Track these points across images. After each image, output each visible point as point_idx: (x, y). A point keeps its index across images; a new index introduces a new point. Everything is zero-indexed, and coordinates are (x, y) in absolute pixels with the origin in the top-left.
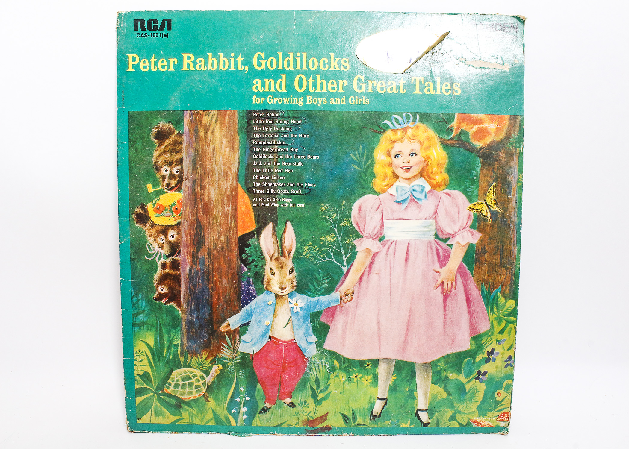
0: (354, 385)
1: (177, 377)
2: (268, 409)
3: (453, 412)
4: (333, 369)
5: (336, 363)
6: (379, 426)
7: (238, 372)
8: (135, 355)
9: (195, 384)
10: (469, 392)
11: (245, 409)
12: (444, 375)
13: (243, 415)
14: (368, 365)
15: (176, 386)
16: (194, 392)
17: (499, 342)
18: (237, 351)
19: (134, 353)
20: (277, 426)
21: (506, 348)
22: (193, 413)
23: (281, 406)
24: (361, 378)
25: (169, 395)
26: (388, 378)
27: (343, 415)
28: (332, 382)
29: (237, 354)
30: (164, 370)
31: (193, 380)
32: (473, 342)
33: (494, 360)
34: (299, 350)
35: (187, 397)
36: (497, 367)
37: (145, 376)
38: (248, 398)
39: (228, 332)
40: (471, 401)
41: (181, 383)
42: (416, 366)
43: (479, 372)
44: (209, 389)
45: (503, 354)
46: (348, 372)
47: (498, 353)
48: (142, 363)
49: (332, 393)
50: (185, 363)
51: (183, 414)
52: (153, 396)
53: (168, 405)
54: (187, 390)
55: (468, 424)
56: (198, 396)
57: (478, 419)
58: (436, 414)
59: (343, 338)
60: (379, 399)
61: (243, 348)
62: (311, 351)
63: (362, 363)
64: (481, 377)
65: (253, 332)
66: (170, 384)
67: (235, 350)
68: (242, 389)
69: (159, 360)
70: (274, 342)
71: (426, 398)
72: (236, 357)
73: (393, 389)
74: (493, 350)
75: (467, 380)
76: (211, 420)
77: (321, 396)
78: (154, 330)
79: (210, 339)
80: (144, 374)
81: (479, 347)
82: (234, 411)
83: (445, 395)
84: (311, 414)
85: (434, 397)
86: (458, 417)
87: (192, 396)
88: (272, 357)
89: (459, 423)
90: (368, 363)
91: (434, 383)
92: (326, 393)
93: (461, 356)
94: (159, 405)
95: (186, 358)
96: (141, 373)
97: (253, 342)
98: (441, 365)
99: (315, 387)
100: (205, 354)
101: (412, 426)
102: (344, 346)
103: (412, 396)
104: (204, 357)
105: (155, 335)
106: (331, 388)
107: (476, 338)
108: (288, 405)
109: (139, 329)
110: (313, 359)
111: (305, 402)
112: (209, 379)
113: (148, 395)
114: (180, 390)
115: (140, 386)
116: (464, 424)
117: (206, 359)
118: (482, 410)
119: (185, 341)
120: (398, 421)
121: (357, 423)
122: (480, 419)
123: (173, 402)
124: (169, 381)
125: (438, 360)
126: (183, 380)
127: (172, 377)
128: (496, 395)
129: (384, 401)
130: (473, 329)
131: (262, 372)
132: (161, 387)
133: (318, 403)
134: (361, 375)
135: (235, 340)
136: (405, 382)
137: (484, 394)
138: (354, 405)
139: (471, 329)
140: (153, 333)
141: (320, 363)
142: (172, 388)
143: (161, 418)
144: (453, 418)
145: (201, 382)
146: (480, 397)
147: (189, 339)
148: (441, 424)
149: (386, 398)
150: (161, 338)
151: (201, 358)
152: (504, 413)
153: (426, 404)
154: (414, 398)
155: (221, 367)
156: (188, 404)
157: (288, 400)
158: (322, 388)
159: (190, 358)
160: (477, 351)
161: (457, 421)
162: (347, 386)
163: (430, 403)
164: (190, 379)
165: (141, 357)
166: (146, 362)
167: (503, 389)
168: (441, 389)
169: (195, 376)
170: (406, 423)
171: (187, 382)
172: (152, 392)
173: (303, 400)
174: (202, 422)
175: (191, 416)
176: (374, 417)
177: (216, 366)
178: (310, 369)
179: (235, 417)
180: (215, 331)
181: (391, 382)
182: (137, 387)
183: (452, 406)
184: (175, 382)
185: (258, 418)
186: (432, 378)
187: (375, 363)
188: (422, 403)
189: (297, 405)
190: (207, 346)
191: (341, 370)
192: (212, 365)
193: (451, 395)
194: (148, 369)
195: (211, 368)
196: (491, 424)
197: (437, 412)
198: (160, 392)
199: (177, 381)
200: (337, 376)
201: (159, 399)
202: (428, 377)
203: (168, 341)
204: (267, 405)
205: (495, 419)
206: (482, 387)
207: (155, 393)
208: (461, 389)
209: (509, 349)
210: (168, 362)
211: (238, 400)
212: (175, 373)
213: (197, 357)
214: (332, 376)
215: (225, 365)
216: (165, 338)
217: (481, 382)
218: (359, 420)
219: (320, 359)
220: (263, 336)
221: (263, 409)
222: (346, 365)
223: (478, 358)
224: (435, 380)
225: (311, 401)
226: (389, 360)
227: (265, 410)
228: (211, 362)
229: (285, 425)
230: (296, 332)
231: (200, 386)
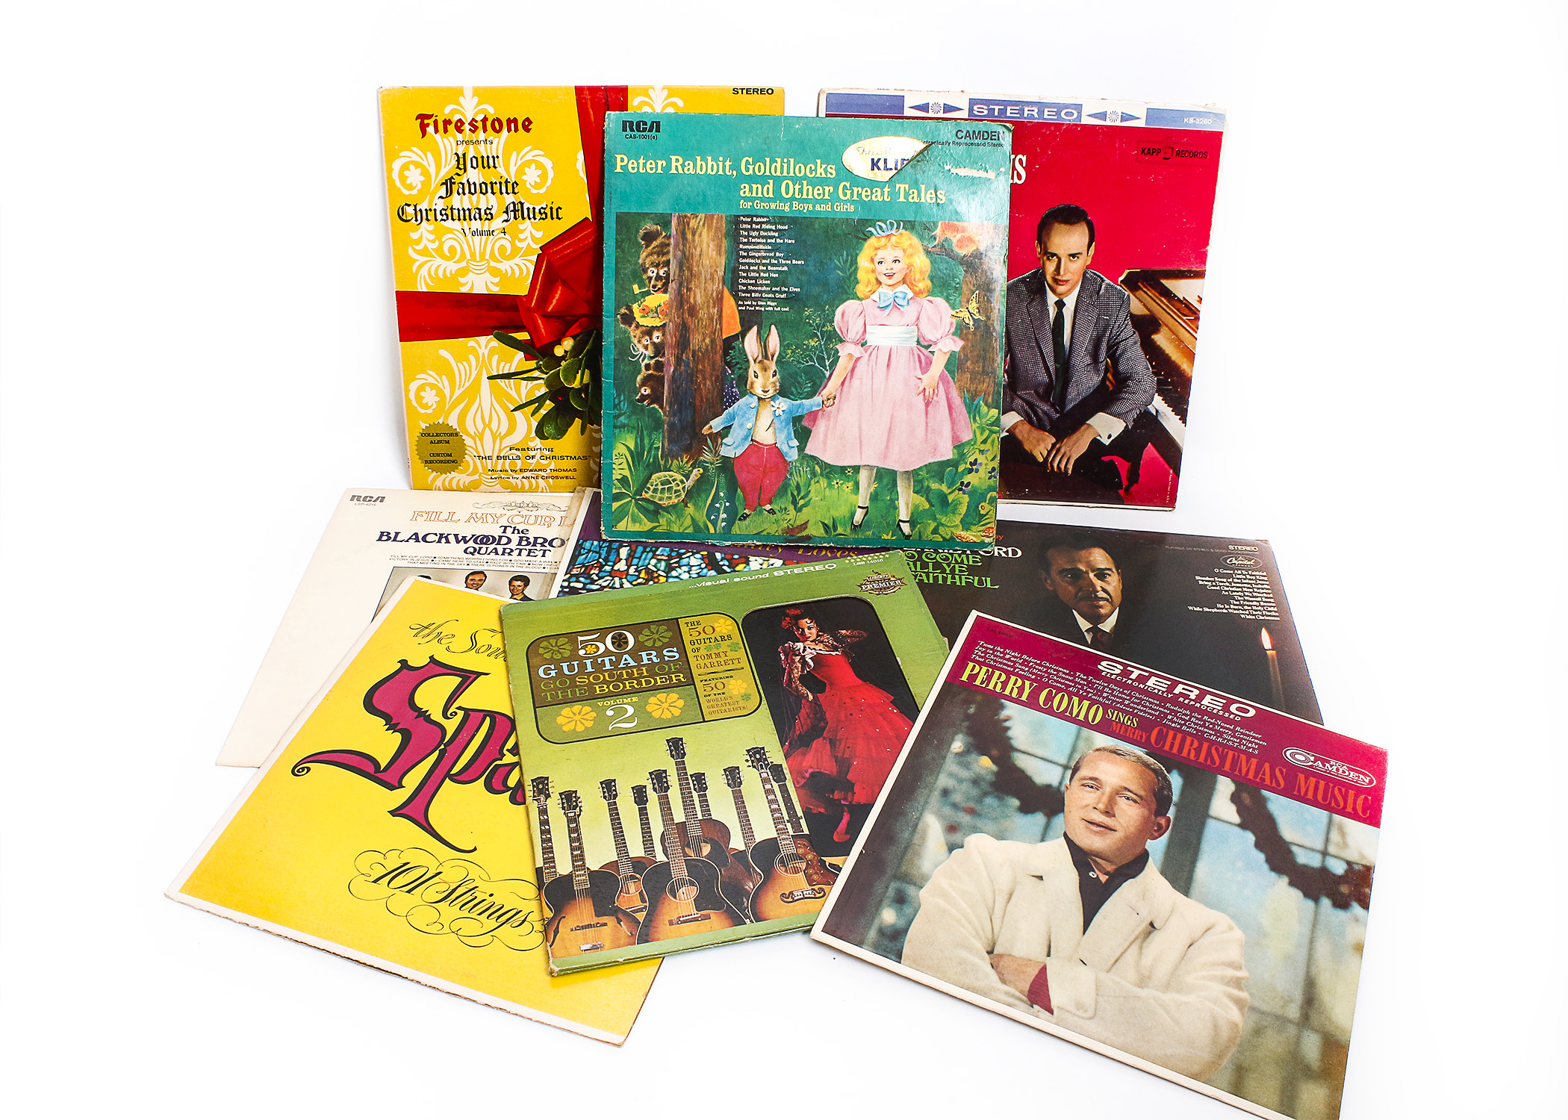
0: (835, 492)
1: (656, 481)
2: (748, 516)
3: (936, 524)
4: (814, 474)
5: (817, 468)
6: (860, 536)
7: (719, 477)
8: (614, 457)
9: (675, 488)
10: (952, 503)
11: (725, 516)
12: (926, 484)
13: (723, 522)
14: (849, 472)
15: (655, 491)
16: (673, 497)
17: (982, 452)
18: (719, 455)
19: (614, 455)
20: (756, 534)
21: (990, 459)
22: (671, 520)
23: (761, 512)
24: (842, 484)
25: (646, 500)
26: (869, 486)
27: (823, 523)
28: (812, 488)
29: (718, 458)
30: (642, 475)
31: (673, 484)
32: (955, 451)
33: (977, 471)
34: (780, 454)
35: (665, 503)
36: (980, 478)
37: (624, 481)
38: (727, 504)
39: (710, 435)
40: (954, 513)
41: (660, 487)
42: (898, 473)
43: (962, 483)
44: (689, 494)
45: (986, 464)
46: (829, 478)
47: (981, 464)
48: (620, 467)
49: (813, 499)
50: (665, 466)
51: (661, 520)
52: (631, 501)
53: (645, 511)
54: (666, 495)
55: (952, 538)
56: (676, 501)
57: (962, 533)
58: (919, 526)
59: (825, 443)
60: (859, 507)
61: (724, 451)
62: (793, 455)
63: (843, 469)
64: (963, 488)
65: (736, 435)
66: (649, 489)
67: (716, 453)
68: (722, 494)
69: (639, 464)
70: (755, 447)
71: (908, 508)
72: (717, 460)
73: (874, 497)
74: (976, 460)
75: (950, 491)
76: (690, 526)
77: (802, 502)
78: (635, 432)
79: (691, 442)
80: (622, 478)
81: (962, 456)
82: (713, 517)
83: (927, 506)
84: (791, 522)
85: (916, 507)
86: (941, 530)
87: (671, 502)
88: (753, 461)
89: (942, 537)
90: (849, 470)
91: (916, 492)
92: (807, 499)
93: (943, 465)
94: (636, 510)
95: (667, 461)
96: (619, 477)
97: (735, 445)
98: (923, 473)
99: (795, 493)
100: (686, 458)
101: (894, 538)
102: (825, 451)
103: (893, 506)
104: (685, 460)
105: (636, 438)
106: (811, 495)
107: (959, 446)
108: (768, 511)
109: (620, 431)
110: (794, 464)
111: (786, 509)
112: (689, 483)
113: (626, 500)
114: (659, 495)
115: (618, 491)
116: (948, 537)
117: (687, 462)
118: (966, 525)
119: (666, 445)
120: (879, 532)
121: (837, 532)
122: (963, 534)
123: (651, 507)
124: (648, 485)
125: (920, 469)
126: (662, 485)
127: (651, 481)
128: (980, 509)
129: (866, 510)
130: (955, 437)
131: (742, 476)
132: (639, 492)
133: (799, 510)
134: (842, 482)
135: (717, 442)
136: (886, 491)
137: (968, 506)
138: (836, 514)
139: (953, 438)
140: (633, 436)
141: (801, 469)
142: (650, 493)
143: (637, 525)
144: (935, 531)
145: (681, 487)
146: (963, 509)
147: (670, 442)
148: (924, 538)
149: (867, 507)
150: (642, 440)
151: (682, 462)
152: (989, 528)
153: (908, 513)
154: (896, 508)
155: (701, 470)
156: (666, 509)
157: (768, 507)
158: (802, 494)
159: (670, 462)
160: (959, 461)
161: (940, 535)
162: (828, 492)
163: (912, 513)
164: (671, 483)
165: (621, 461)
166: (625, 465)
167: (987, 502)
168: (923, 499)
169: (674, 480)
170: (887, 535)
171: (666, 487)
172: (631, 497)
173: (783, 507)
174: (679, 529)
175: (669, 523)
176: (855, 528)
177: (697, 469)
178: (791, 474)
179: (714, 523)
180: (697, 433)
181: (872, 490)
182: (614, 491)
183: (935, 519)
184: (654, 487)
185: (737, 525)
186: (914, 487)
187: (856, 469)
188: (904, 514)
189: (777, 512)
190: (688, 449)
191: (823, 476)
192: (693, 469)
193: (933, 506)
194: (627, 473)
195: (691, 472)
196: (975, 539)
197: (920, 523)
198: (638, 497)
199: (656, 485)
200: (818, 482)
201: (637, 504)
202: (910, 486)
203: (649, 444)
204: (746, 511)
205: (979, 534)
206: (966, 499)
207: (632, 498)
208: (943, 500)
209: (991, 460)
210: (648, 466)
211: (718, 505)
212: (654, 477)
213: (678, 461)
214: (813, 482)
215: (706, 469)
216: (646, 441)
217: (964, 493)
218: (840, 530)
219: (801, 464)
220: (745, 439)
221: (742, 516)
222: (828, 470)
223: (961, 468)
224: (916, 489)
225: (791, 508)
226: (870, 467)
227: (744, 517)
228: (691, 466)
229: (764, 533)
230: (778, 435)
231: (679, 491)
